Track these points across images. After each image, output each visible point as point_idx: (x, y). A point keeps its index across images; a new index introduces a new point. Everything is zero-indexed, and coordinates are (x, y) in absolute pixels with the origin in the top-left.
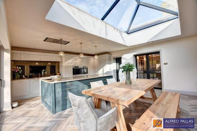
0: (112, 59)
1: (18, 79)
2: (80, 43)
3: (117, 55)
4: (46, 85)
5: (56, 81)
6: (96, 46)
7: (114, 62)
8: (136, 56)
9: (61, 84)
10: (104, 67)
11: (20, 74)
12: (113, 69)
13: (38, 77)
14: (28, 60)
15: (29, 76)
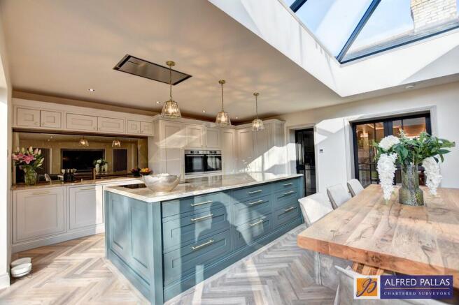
0: (286, 132)
1: (31, 184)
2: (220, 82)
3: (301, 123)
4: (126, 204)
5: (161, 193)
6: (256, 95)
7: (291, 142)
8: (354, 125)
9: (178, 203)
10: (265, 154)
11: (37, 170)
12: (289, 160)
13: (90, 178)
14: (64, 129)
15: (66, 175)
